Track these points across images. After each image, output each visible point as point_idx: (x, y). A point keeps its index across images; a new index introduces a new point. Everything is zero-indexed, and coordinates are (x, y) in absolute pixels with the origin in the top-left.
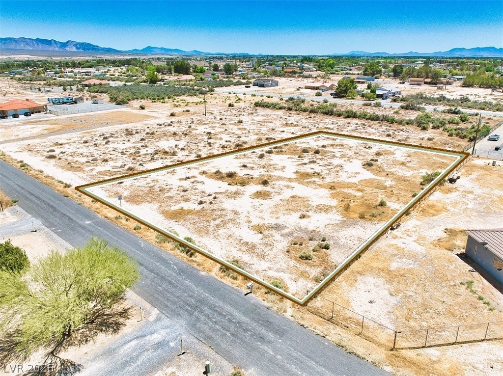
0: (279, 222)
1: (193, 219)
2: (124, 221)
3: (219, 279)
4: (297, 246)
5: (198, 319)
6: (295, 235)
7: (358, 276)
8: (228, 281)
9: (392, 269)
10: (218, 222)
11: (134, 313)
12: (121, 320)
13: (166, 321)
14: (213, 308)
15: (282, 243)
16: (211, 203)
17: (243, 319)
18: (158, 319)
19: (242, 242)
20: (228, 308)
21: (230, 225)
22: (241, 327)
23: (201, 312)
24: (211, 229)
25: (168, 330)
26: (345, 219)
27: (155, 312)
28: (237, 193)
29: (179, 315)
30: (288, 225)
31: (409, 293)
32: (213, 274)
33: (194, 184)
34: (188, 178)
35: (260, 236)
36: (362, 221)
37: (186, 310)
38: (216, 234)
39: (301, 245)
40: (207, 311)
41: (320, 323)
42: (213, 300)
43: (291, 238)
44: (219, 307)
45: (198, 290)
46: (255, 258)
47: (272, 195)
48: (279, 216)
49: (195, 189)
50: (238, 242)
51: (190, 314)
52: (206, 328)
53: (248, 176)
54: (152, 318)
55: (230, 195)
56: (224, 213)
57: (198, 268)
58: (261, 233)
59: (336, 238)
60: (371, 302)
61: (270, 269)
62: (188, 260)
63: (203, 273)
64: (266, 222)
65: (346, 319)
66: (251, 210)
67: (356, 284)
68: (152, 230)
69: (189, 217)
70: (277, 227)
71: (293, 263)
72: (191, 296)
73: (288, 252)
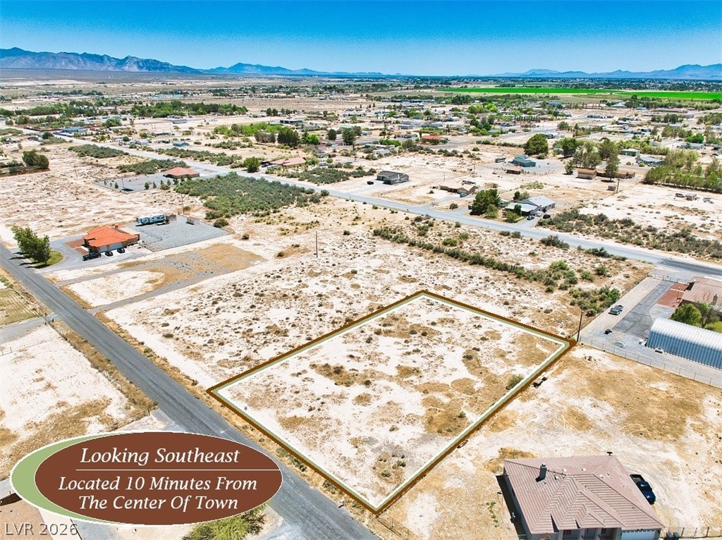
0: (372, 435)
1: (305, 430)
2: (249, 431)
3: (323, 493)
4: (382, 462)
5: (308, 526)
6: (383, 450)
7: (419, 493)
8: (328, 495)
9: (445, 488)
10: (324, 433)
11: (267, 519)
12: (260, 524)
13: (288, 527)
14: (317, 517)
15: (371, 459)
16: (319, 410)
17: (337, 526)
18: (283, 525)
19: (341, 456)
20: (327, 517)
21: (333, 438)
22: (334, 532)
23: (310, 520)
24: (318, 441)
25: (290, 533)
26: (426, 433)
27: (281, 519)
28: (341, 397)
29: (296, 522)
30: (379, 440)
31: (449, 510)
32: (318, 488)
33: (305, 383)
34: (300, 374)
35: (356, 449)
36: (439, 436)
37: (301, 518)
38: (322, 447)
39: (385, 461)
40: (314, 520)
41: (384, 531)
42: (318, 511)
43: (378, 454)
44: (322, 517)
45: (308, 503)
46: (349, 474)
47: (372, 400)
48: (373, 427)
49: (306, 390)
50: (338, 456)
51: (304, 522)
52: (313, 533)
53: (354, 372)
54: (279, 524)
55: (335, 398)
56: (329, 422)
57: (308, 482)
58: (357, 447)
59: (413, 455)
60: (421, 516)
61: (359, 484)
62: (301, 475)
63: (312, 487)
64: (362, 434)
65: (401, 529)
66: (351, 418)
67: (415, 501)
68: (273, 442)
69: (301, 426)
70: (370, 441)
71: (376, 479)
72: (304, 508)
73: (374, 468)
